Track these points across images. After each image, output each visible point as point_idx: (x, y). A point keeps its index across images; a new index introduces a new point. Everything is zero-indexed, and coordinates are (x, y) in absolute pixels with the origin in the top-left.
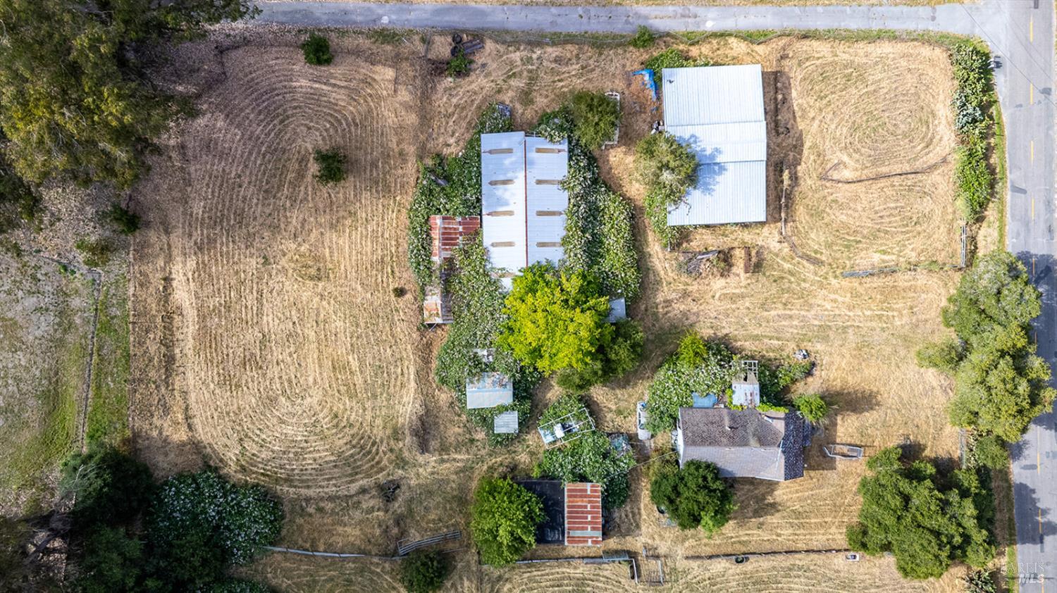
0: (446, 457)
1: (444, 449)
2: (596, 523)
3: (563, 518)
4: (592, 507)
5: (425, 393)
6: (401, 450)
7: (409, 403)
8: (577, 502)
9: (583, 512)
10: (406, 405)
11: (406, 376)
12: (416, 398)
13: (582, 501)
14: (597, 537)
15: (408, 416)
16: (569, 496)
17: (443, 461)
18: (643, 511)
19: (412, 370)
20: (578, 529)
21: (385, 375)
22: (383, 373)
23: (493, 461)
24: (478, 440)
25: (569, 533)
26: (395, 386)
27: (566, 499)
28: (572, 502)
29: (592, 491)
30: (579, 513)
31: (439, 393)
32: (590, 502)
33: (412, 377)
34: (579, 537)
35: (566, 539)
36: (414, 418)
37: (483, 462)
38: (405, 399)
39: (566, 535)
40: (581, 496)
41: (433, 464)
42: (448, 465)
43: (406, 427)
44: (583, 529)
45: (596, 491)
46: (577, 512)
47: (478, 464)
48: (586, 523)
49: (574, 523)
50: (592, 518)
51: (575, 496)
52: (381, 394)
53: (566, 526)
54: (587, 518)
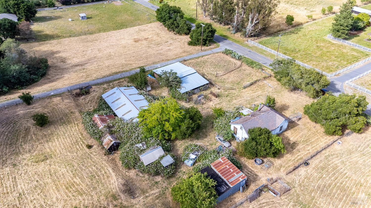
0: (147, 194)
1: (144, 192)
2: (236, 170)
3: (221, 178)
4: (229, 166)
5: (121, 175)
6: (121, 203)
7: (115, 182)
8: (221, 168)
9: (227, 170)
10: (114, 183)
11: (108, 173)
12: (118, 178)
13: (223, 166)
14: (242, 175)
15: (117, 187)
16: (216, 168)
17: (147, 197)
18: (253, 169)
19: (110, 169)
20: (231, 178)
21: (97, 177)
22: (95, 177)
23: (173, 185)
24: (159, 182)
25: (228, 182)
26: (104, 179)
27: (215, 170)
28: (219, 169)
29: (223, 161)
30: (226, 172)
31: (128, 174)
32: (226, 165)
33: (111, 171)
34: (234, 181)
35: (230, 185)
36: (121, 186)
37: (168, 188)
38: (112, 181)
39: (228, 183)
40: (221, 165)
41: (143, 200)
42: (151, 197)
43: (119, 192)
44: (233, 176)
45: (225, 160)
46: (225, 172)
47: (165, 190)
48: (232, 173)
49: (227, 176)
50: (233, 169)
51: (218, 166)
52: (98, 186)
53: (225, 180)
54: (231, 171)
